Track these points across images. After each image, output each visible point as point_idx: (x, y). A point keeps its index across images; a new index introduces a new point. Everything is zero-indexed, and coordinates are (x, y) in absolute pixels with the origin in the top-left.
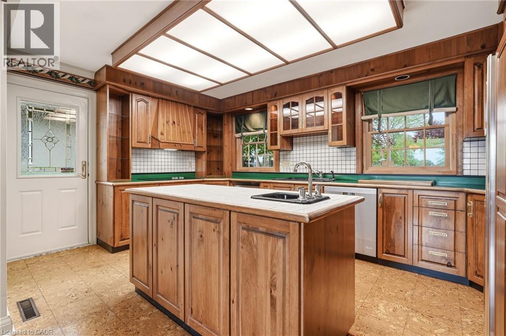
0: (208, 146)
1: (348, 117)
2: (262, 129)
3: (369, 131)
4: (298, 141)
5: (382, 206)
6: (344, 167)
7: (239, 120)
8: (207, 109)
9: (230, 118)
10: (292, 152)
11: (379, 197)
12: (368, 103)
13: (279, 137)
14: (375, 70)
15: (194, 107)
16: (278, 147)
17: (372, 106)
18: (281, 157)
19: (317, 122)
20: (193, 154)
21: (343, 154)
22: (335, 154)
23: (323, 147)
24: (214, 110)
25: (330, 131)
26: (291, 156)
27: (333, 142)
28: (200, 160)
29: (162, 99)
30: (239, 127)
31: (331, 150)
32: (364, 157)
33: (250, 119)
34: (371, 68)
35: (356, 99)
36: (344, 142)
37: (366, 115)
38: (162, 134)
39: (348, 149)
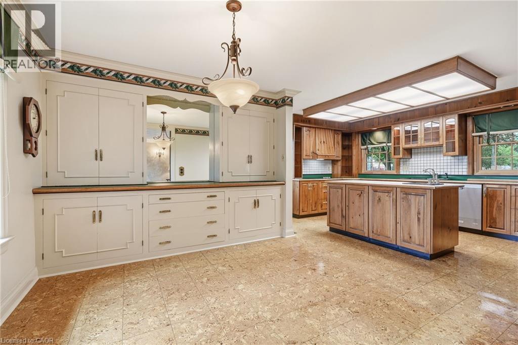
0: (342, 156)
1: (460, 133)
2: (385, 143)
3: (479, 143)
4: (416, 151)
5: (486, 196)
6: (457, 170)
7: (364, 137)
8: (341, 131)
9: (357, 135)
10: (411, 160)
11: (484, 190)
12: (479, 123)
13: (401, 149)
14: (483, 103)
15: (335, 130)
16: (401, 156)
17: (482, 126)
18: (401, 163)
19: (434, 137)
20: (331, 161)
21: (456, 161)
22: (449, 161)
23: (438, 156)
24: (345, 130)
25: (444, 145)
26: (410, 162)
27: (447, 153)
28: (336, 166)
29: (318, 128)
30: (364, 141)
31: (445, 158)
32: (475, 163)
33: (374, 135)
34: (479, 101)
35: (468, 120)
36: (457, 153)
37: (476, 132)
38: (318, 150)
39: (460, 157)
